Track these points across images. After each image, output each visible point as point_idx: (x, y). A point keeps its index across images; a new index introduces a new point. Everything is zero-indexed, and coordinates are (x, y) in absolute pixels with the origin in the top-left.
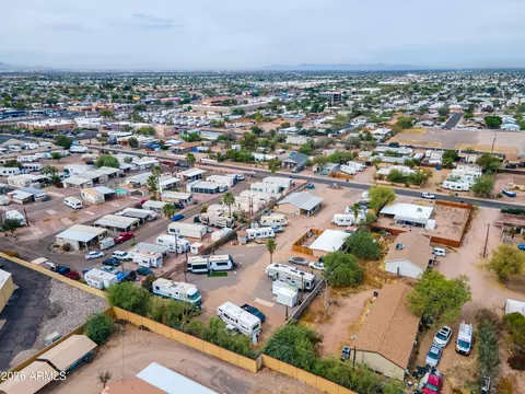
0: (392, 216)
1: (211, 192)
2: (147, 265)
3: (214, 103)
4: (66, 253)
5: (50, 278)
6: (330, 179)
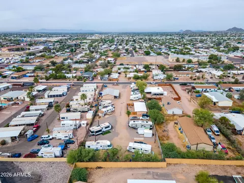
0: (150, 93)
1: (60, 96)
2: (67, 138)
3: (10, 50)
4: (4, 146)
5: (12, 162)
6: (109, 82)
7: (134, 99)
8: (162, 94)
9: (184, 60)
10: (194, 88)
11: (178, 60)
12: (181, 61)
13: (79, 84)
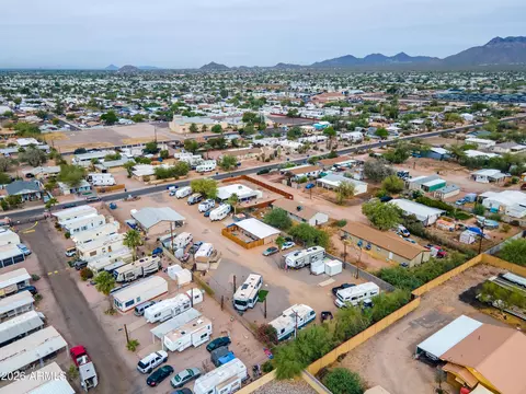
6: (104, 195)
7: (220, 218)
8: (254, 197)
9: (205, 127)
10: (289, 175)
11: (193, 129)
12: (200, 130)
13: (25, 218)
